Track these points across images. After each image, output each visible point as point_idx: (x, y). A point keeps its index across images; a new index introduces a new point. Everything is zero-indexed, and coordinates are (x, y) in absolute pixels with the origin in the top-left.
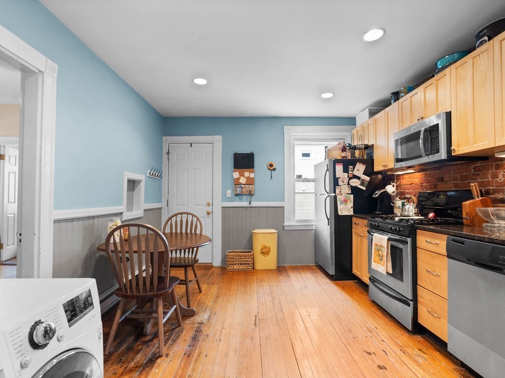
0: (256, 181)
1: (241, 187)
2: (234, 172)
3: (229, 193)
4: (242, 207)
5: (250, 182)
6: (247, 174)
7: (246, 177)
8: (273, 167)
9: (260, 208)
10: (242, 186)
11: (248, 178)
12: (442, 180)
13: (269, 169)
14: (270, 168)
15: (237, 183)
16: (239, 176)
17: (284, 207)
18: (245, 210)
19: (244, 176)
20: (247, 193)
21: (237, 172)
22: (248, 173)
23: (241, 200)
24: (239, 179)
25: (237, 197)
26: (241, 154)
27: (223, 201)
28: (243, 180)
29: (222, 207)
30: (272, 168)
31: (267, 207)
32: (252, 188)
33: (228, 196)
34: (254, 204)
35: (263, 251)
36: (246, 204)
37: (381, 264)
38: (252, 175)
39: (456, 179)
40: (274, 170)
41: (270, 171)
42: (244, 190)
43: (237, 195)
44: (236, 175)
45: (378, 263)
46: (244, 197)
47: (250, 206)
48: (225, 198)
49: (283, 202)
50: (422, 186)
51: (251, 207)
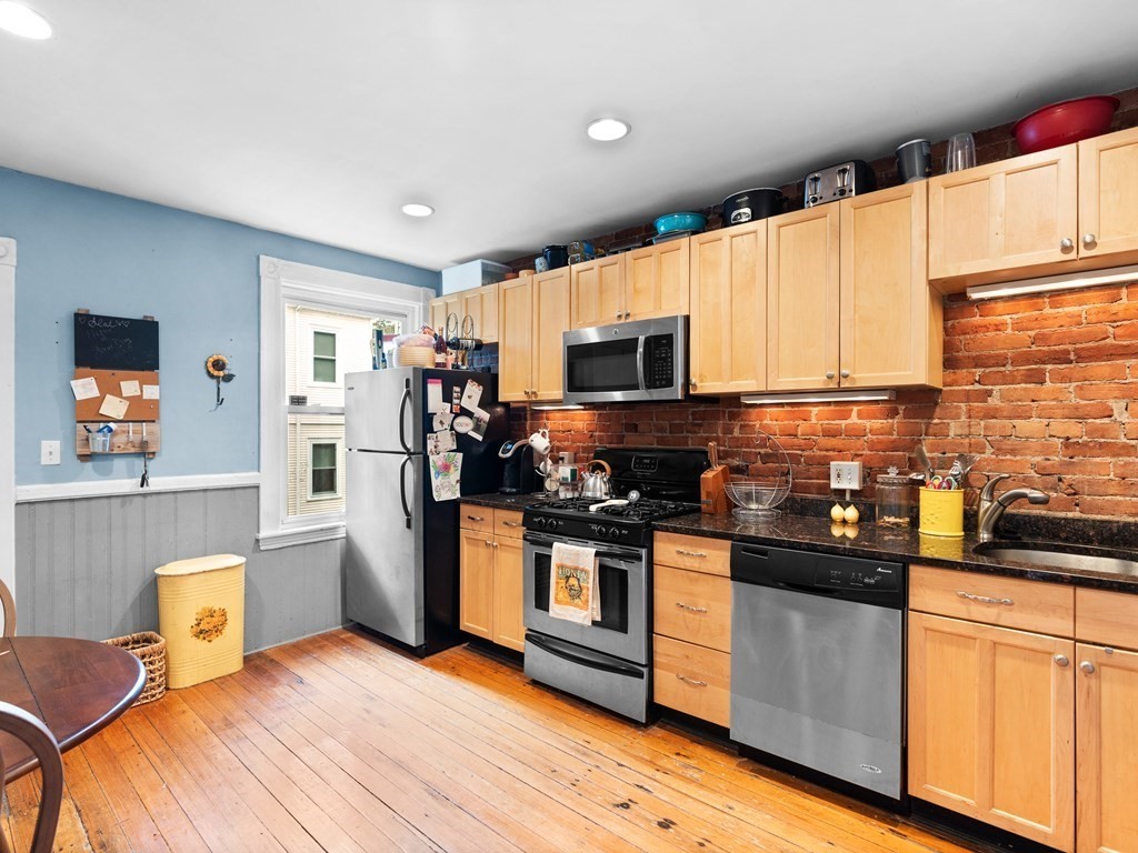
0: (164, 411)
1: (110, 430)
2: (76, 378)
3: (52, 450)
4: (109, 497)
5: (144, 412)
6: (130, 387)
7: (126, 398)
8: (226, 372)
9: (179, 495)
10: (112, 425)
11: (135, 401)
12: (635, 428)
13: (212, 376)
14: (216, 373)
15: (88, 415)
16: (95, 393)
17: (258, 487)
18: (123, 505)
19: (118, 393)
20: (132, 450)
21: (91, 380)
22: (137, 383)
23: (106, 474)
24: (99, 401)
25: (89, 465)
26: (106, 319)
27: (22, 477)
28: (113, 407)
29: (19, 503)
30: (221, 374)
31: (205, 490)
32: (150, 433)
33: (45, 460)
34: (156, 484)
35: (202, 627)
36: (129, 485)
37: (577, 606)
38: (151, 392)
39: (661, 429)
40: (228, 378)
41: (214, 382)
42: (120, 440)
43: (84, 458)
44: (86, 388)
45: (567, 603)
46: (119, 464)
47: (145, 489)
48: (28, 467)
49: (256, 473)
50: (591, 436)
51: (151, 494)
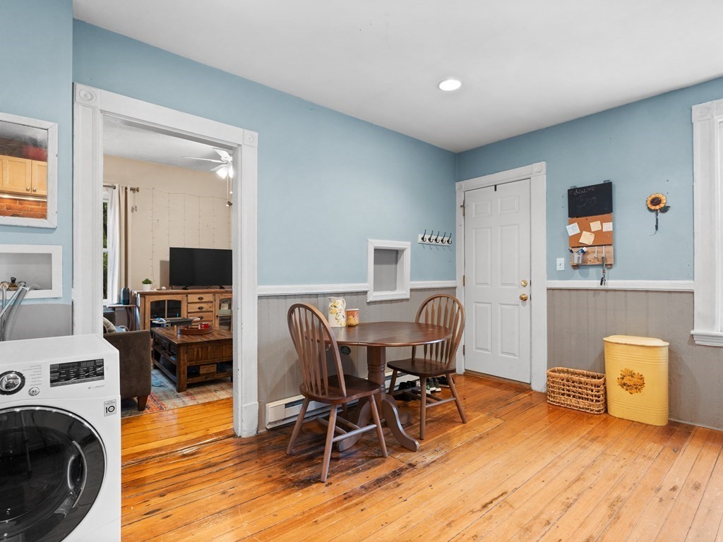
0: (619, 239)
1: (583, 252)
2: (570, 224)
3: (561, 263)
4: (587, 290)
5: (604, 240)
6: (595, 226)
7: (593, 232)
8: (662, 205)
9: (628, 293)
10: (585, 249)
11: (598, 234)
13: (650, 210)
14: (653, 208)
15: (575, 243)
16: (578, 231)
17: (693, 293)
18: (594, 296)
19: (589, 230)
20: (598, 263)
21: (576, 224)
22: (599, 222)
23: (585, 277)
24: (579, 235)
25: (577, 271)
26: (582, 189)
27: (550, 277)
28: (587, 238)
29: (548, 289)
30: (657, 207)
31: (647, 291)
32: (608, 252)
33: (558, 268)
34: (611, 284)
35: (625, 381)
36: (595, 284)
38: (608, 227)
40: (665, 210)
41: (654, 214)
42: (590, 257)
43: (576, 267)
44: (573, 229)
46: (592, 271)
47: (603, 287)
48: (552, 273)
49: (692, 282)
51: (607, 291)
